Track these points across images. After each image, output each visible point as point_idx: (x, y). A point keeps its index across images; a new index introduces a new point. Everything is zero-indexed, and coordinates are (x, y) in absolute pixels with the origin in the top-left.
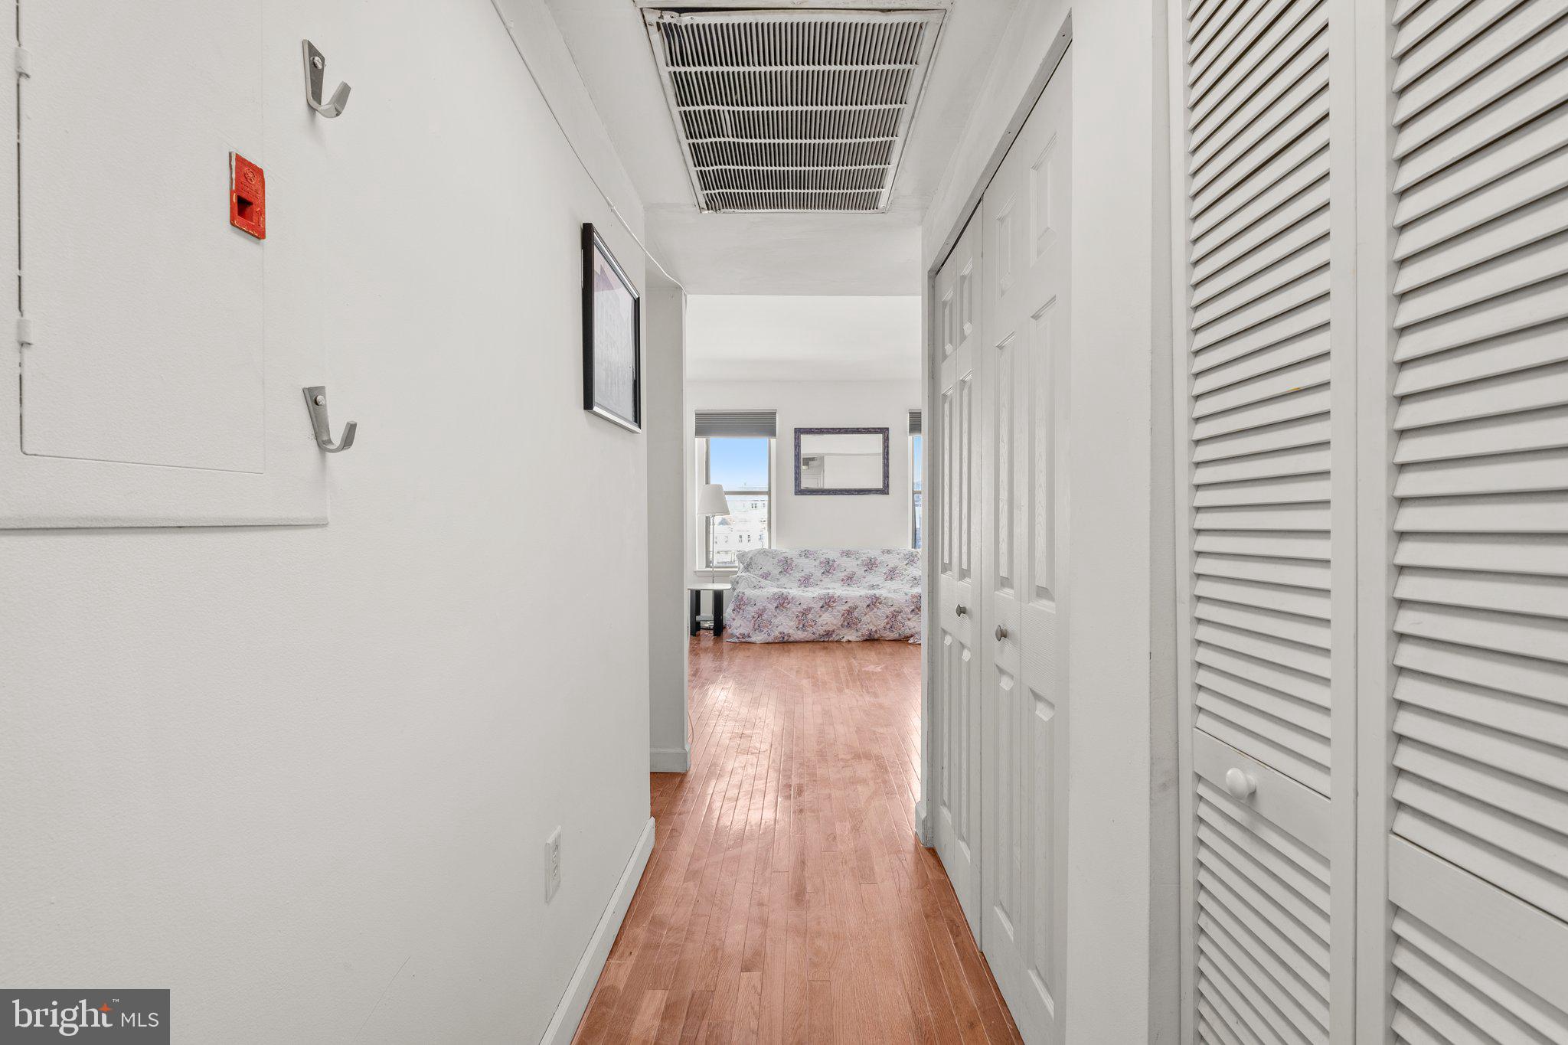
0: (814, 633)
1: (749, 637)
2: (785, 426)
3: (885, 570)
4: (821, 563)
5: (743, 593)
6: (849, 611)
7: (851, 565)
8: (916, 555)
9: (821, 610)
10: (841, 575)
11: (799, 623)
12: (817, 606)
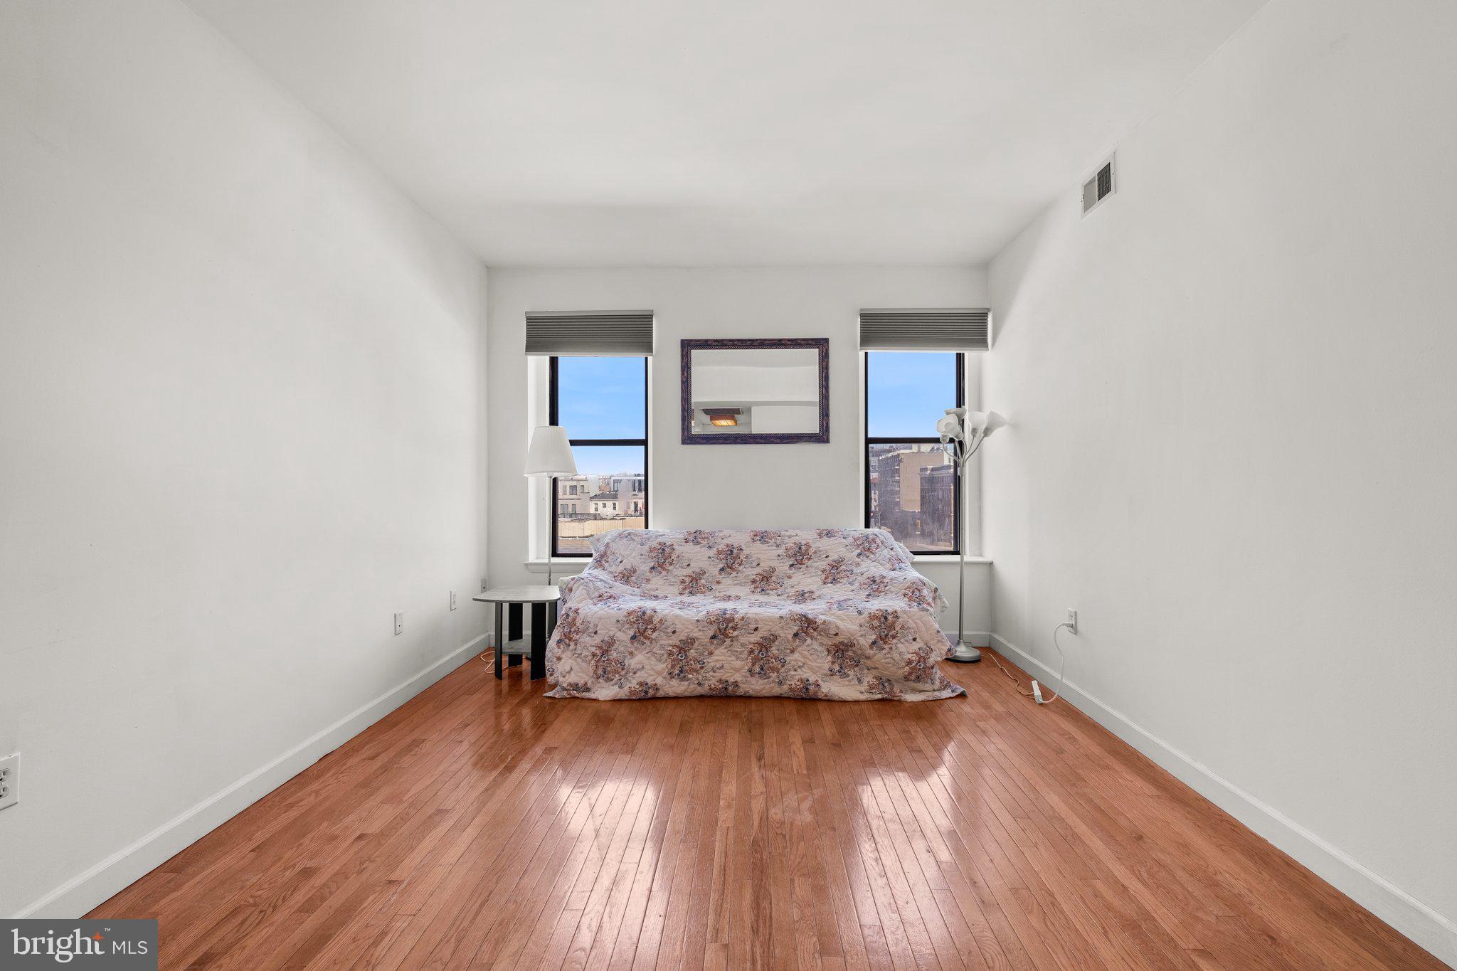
0: (699, 684)
1: (588, 690)
2: (665, 337)
3: (823, 564)
4: (719, 552)
5: (576, 611)
6: (761, 645)
7: (768, 556)
8: (873, 540)
9: (712, 643)
10: (752, 572)
11: (673, 667)
12: (704, 636)
